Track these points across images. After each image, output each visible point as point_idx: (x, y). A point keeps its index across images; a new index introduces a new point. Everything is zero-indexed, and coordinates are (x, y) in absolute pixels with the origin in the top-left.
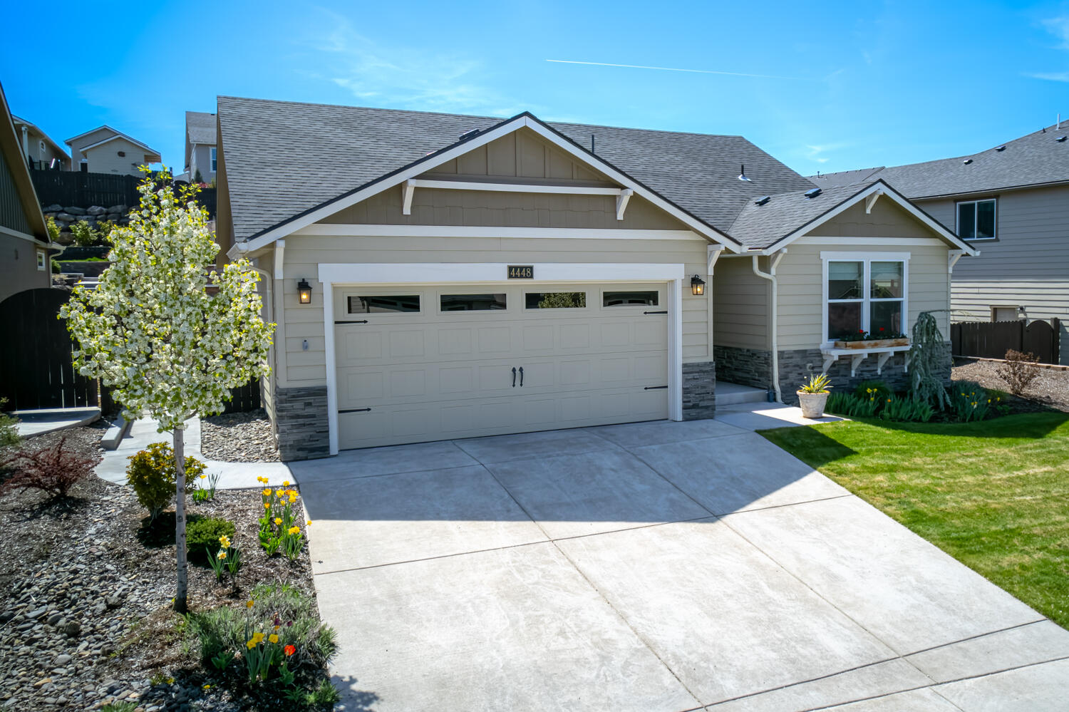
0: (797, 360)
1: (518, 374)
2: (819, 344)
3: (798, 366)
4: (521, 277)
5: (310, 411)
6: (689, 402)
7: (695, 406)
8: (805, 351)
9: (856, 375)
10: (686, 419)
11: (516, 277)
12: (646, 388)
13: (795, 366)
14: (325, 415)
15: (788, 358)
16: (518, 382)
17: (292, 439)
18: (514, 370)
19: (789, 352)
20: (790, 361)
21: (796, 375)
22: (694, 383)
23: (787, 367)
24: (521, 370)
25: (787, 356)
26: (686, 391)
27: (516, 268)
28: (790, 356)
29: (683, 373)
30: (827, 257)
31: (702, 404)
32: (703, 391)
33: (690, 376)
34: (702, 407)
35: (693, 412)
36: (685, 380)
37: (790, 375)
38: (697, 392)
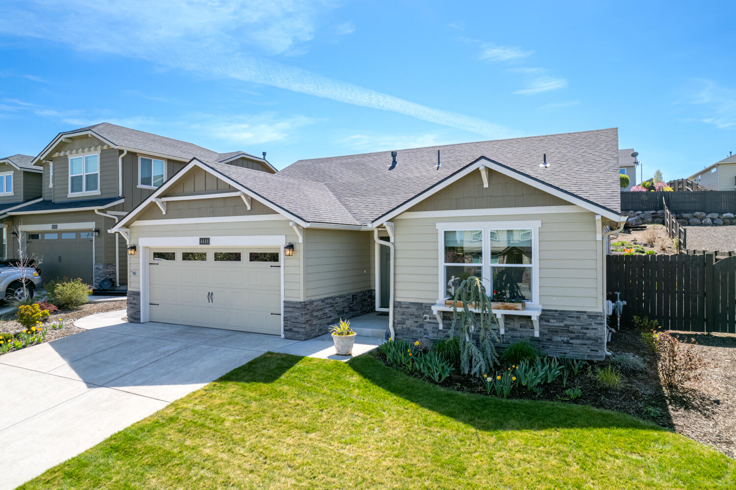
0: (413, 310)
1: (210, 295)
2: (435, 300)
3: (413, 315)
4: (205, 244)
5: (135, 301)
6: (287, 326)
7: (290, 330)
8: (422, 304)
9: (474, 331)
10: (286, 338)
11: (202, 244)
12: (272, 314)
13: (411, 315)
14: (139, 304)
15: (405, 308)
16: (211, 301)
17: (130, 312)
18: (209, 293)
19: (405, 303)
20: (407, 310)
21: (413, 322)
22: (291, 314)
23: (405, 314)
24: (212, 293)
25: (404, 306)
26: (285, 319)
27: (203, 239)
28: (407, 306)
29: (285, 307)
30: (442, 228)
31: (295, 329)
32: (296, 321)
33: (288, 309)
34: (294, 332)
35: (289, 334)
36: (285, 312)
37: (407, 321)
38: (292, 321)
